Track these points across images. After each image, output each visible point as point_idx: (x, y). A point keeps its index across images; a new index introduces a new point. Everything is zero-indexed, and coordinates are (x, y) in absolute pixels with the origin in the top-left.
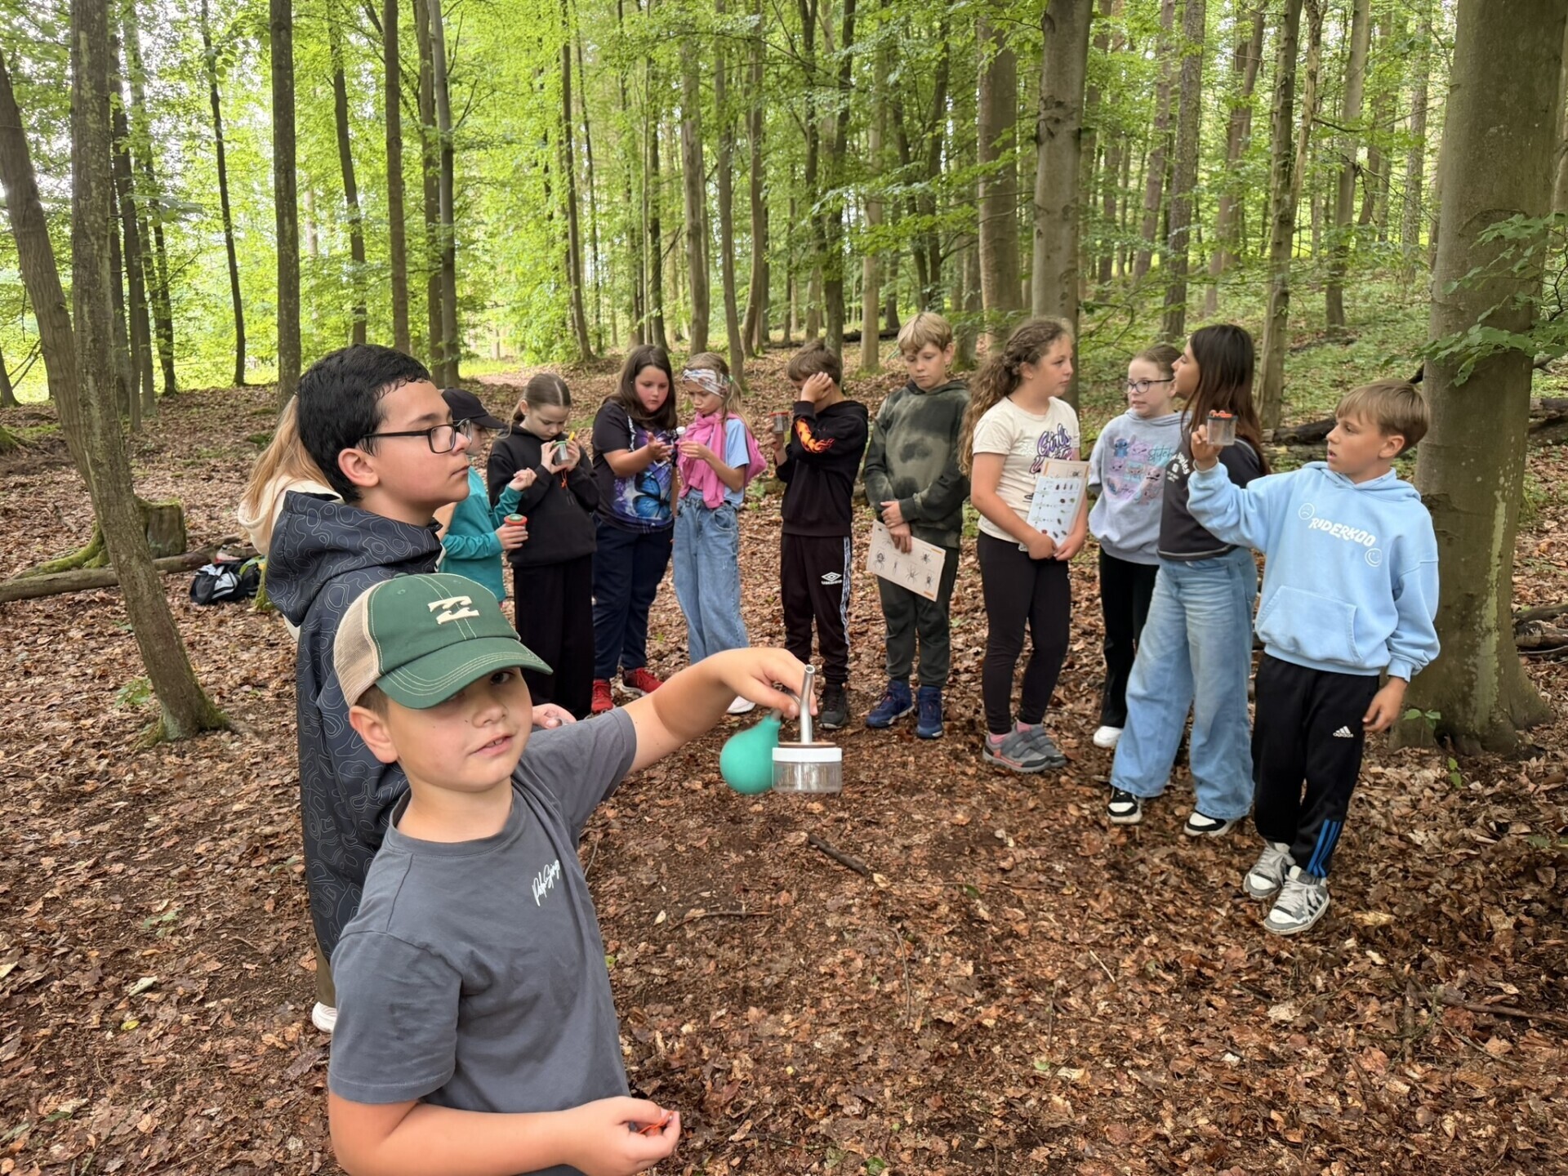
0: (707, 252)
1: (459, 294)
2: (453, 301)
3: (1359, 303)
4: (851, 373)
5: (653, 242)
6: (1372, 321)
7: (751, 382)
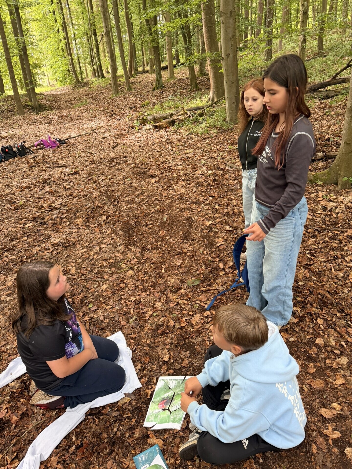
0: (113, 41)
1: (31, 63)
2: (29, 65)
3: (328, 42)
4: (166, 80)
5: (95, 38)
6: (333, 48)
7: (133, 86)
